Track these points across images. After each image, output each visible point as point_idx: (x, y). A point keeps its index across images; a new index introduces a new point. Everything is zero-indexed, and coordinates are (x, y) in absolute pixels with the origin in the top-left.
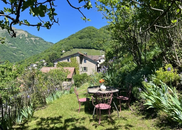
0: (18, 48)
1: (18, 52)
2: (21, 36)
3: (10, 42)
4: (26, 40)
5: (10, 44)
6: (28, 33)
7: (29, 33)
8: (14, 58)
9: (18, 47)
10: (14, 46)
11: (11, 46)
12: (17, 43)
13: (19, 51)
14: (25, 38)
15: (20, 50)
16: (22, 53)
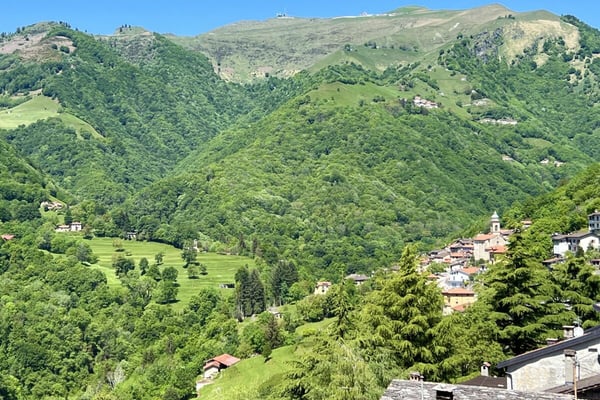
0: (524, 124)
1: (528, 147)
2: (540, 48)
3: (480, 95)
4: (572, 71)
5: (480, 103)
6: (583, 28)
7: (588, 29)
8: (505, 184)
9: (524, 118)
10: (503, 115)
11: (489, 114)
12: (520, 97)
13: (533, 141)
14: (567, 59)
15: (540, 136)
16: (551, 152)
